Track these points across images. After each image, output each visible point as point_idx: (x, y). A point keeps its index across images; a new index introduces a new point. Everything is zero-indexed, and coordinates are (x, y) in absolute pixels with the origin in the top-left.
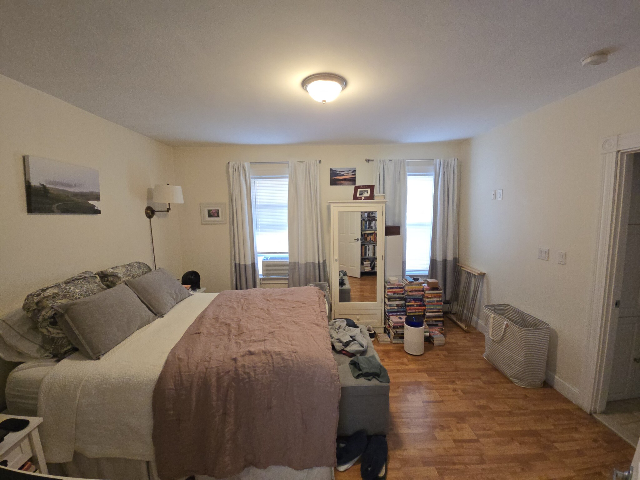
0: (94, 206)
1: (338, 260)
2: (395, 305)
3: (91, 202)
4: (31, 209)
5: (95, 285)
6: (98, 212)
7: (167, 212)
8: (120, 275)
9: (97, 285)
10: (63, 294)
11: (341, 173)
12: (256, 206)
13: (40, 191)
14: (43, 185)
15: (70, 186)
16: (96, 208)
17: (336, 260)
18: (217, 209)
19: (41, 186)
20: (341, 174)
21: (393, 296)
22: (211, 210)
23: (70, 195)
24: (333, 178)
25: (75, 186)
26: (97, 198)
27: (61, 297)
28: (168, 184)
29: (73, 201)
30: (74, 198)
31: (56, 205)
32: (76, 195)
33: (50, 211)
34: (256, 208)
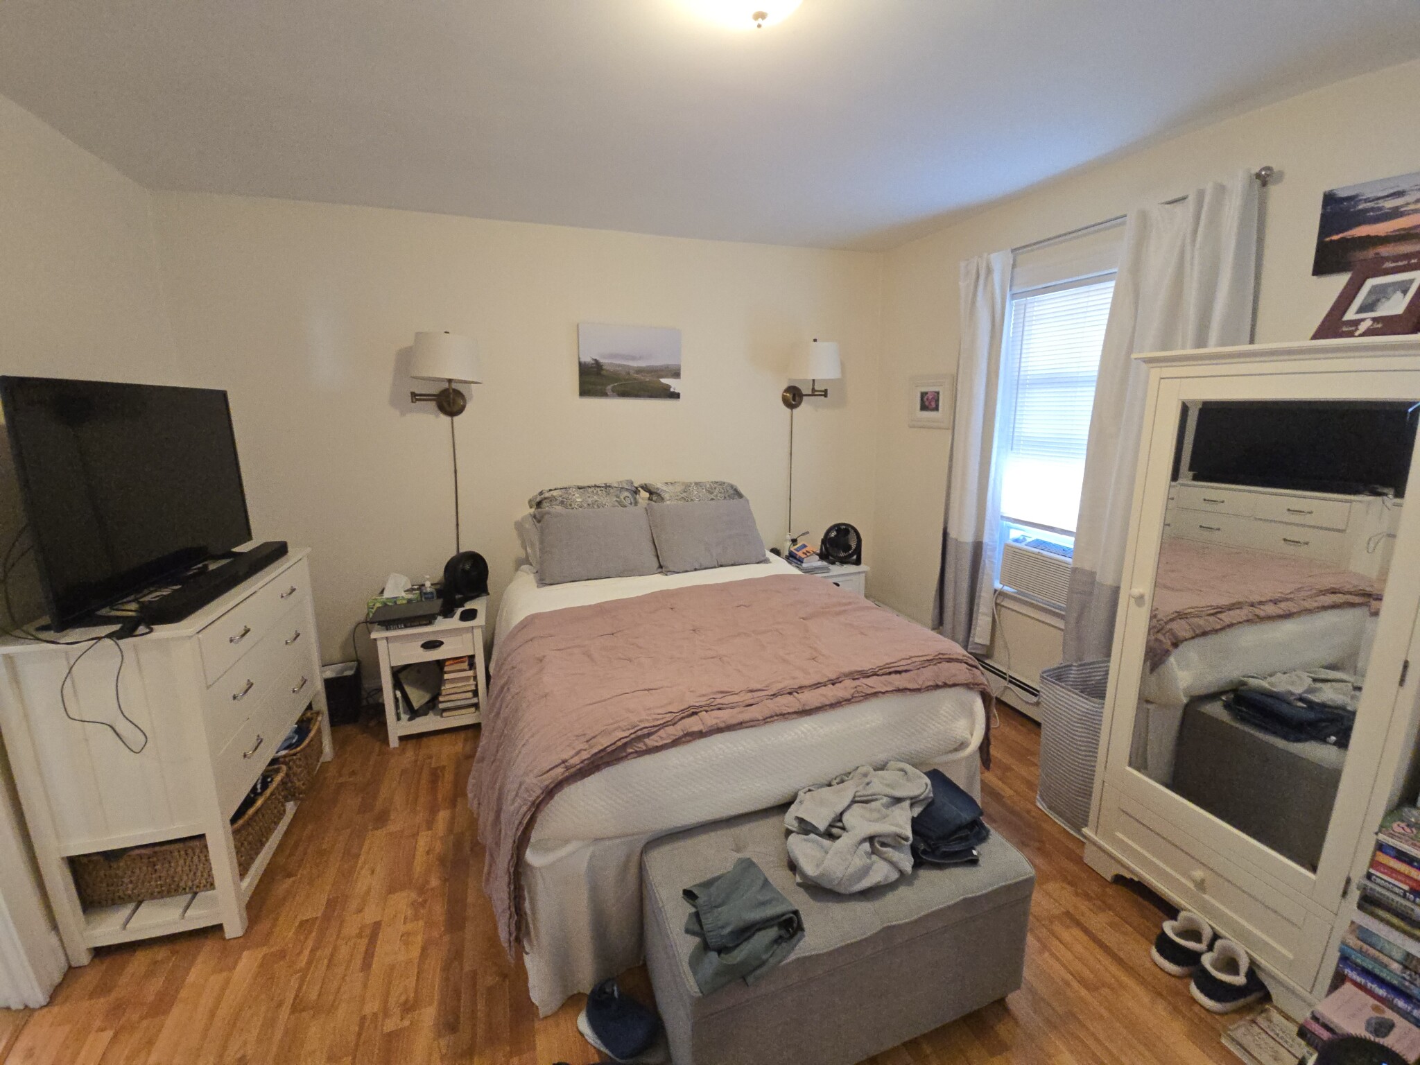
0: (669, 387)
1: (1147, 598)
2: (1398, 956)
3: (664, 381)
4: (585, 391)
5: (615, 499)
6: (676, 396)
7: (823, 397)
8: (666, 496)
9: (616, 501)
10: (561, 499)
11: (1381, 203)
12: (1021, 382)
13: (592, 367)
14: (596, 360)
15: (633, 358)
16: (672, 390)
17: (1140, 599)
18: (936, 389)
19: (593, 362)
20: (1380, 209)
21: (1397, 899)
22: (926, 393)
23: (632, 372)
24: (1335, 237)
25: (641, 358)
26: (677, 374)
27: (558, 502)
28: (815, 340)
29: (635, 379)
30: (639, 376)
31: (612, 385)
32: (640, 371)
33: (603, 394)
34: (1020, 386)
